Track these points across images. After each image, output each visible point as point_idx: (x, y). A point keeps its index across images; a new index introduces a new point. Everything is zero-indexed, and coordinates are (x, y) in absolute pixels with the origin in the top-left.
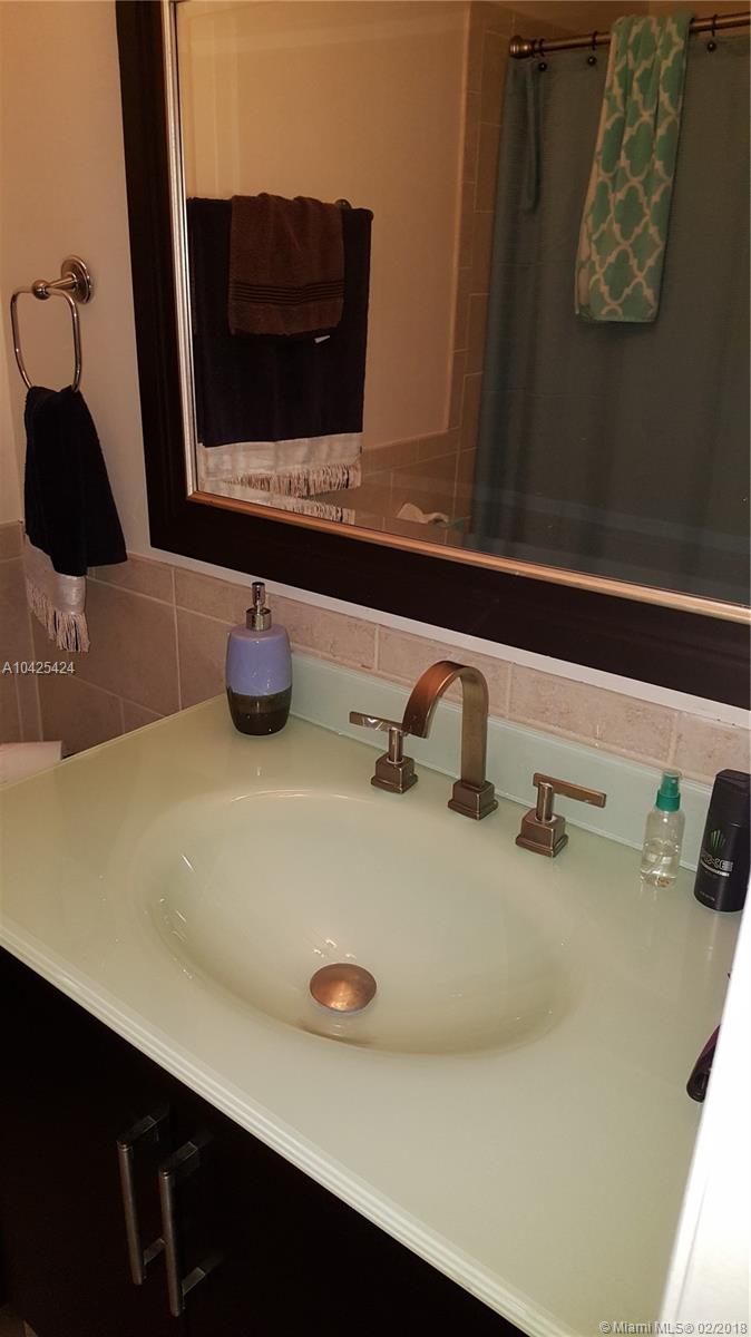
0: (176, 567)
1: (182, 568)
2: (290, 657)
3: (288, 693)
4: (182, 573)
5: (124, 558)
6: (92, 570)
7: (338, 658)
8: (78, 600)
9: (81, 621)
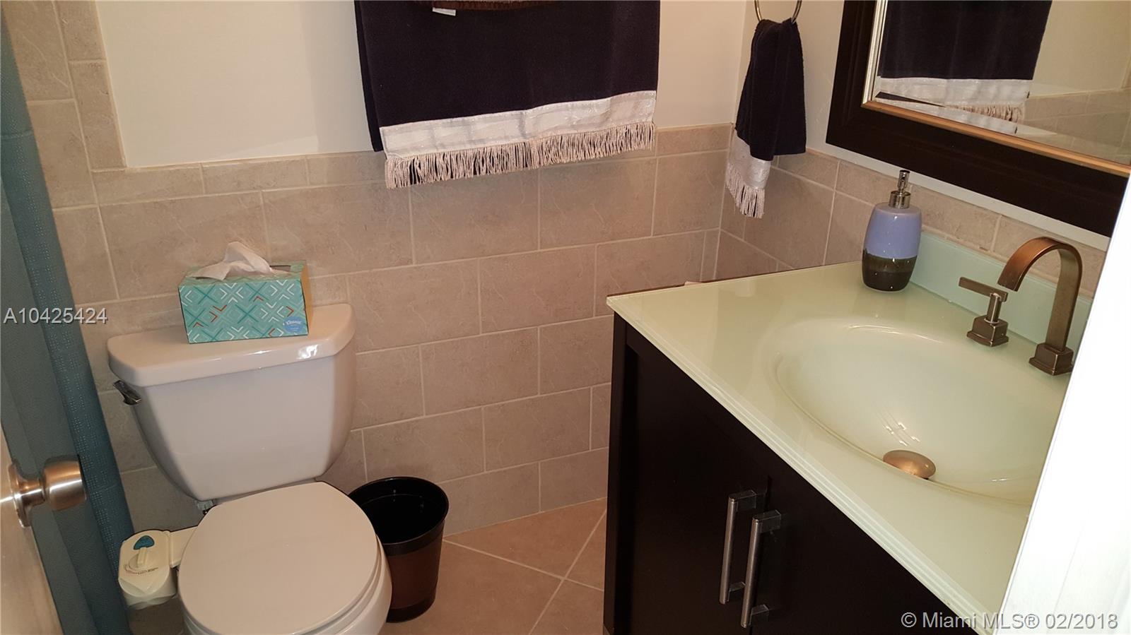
0: (842, 160)
1: (845, 161)
2: (920, 235)
3: (912, 262)
4: (845, 165)
5: (804, 151)
6: (777, 158)
7: (960, 240)
8: (762, 179)
9: (762, 195)
